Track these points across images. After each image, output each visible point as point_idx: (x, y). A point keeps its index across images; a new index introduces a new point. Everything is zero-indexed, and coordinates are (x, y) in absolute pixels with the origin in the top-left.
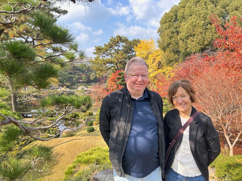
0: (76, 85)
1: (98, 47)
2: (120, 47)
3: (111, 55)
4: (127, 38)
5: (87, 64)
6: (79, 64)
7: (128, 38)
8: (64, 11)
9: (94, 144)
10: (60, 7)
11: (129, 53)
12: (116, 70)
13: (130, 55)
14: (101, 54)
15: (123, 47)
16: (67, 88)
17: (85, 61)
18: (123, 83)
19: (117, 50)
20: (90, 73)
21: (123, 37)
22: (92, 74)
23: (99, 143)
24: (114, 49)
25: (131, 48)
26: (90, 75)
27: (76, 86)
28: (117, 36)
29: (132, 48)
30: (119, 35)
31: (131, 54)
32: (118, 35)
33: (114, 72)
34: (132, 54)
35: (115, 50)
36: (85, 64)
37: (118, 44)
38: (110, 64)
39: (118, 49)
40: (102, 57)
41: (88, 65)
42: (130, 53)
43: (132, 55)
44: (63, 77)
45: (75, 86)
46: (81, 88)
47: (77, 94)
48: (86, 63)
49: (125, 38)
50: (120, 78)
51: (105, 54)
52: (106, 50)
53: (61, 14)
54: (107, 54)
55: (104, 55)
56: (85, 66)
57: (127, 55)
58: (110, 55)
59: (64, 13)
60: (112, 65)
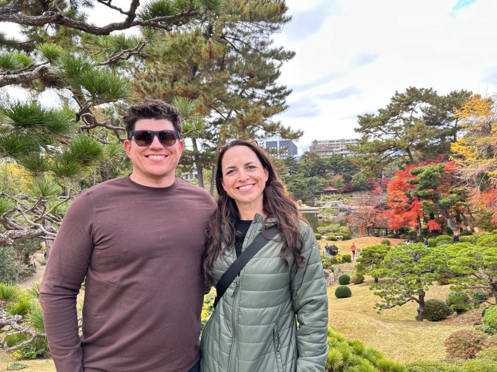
0: (322, 198)
1: (366, 117)
2: (417, 112)
3: (395, 132)
4: (434, 90)
5: (346, 154)
6: (328, 156)
7: (436, 92)
8: (289, 53)
9: (341, 322)
10: (282, 48)
11: (439, 124)
12: (407, 163)
13: (442, 128)
14: (372, 130)
15: (423, 111)
16: (303, 203)
17: (340, 149)
18: (424, 193)
19: (409, 119)
20: (351, 172)
21: (423, 89)
22: (355, 176)
23: (352, 323)
24: (402, 118)
25: (446, 113)
26: (353, 177)
27: (321, 200)
28: (409, 89)
29: (448, 112)
30: (412, 87)
31: (445, 126)
32: (410, 87)
33: (401, 168)
34: (448, 125)
35: (404, 120)
36: (342, 154)
37: (410, 107)
38: (393, 152)
39: (411, 117)
40: (375, 136)
41: (348, 156)
42: (444, 124)
43: (448, 128)
44: (296, 182)
45: (319, 200)
46: (331, 204)
47: (322, 215)
48: (343, 152)
49: (427, 91)
50: (416, 182)
51: (381, 129)
52: (383, 122)
53: (282, 61)
54: (384, 129)
55: (379, 132)
56: (341, 159)
57: (434, 128)
58: (393, 133)
59: (289, 58)
60: (399, 152)
